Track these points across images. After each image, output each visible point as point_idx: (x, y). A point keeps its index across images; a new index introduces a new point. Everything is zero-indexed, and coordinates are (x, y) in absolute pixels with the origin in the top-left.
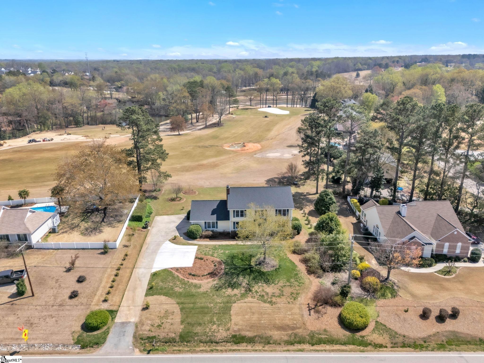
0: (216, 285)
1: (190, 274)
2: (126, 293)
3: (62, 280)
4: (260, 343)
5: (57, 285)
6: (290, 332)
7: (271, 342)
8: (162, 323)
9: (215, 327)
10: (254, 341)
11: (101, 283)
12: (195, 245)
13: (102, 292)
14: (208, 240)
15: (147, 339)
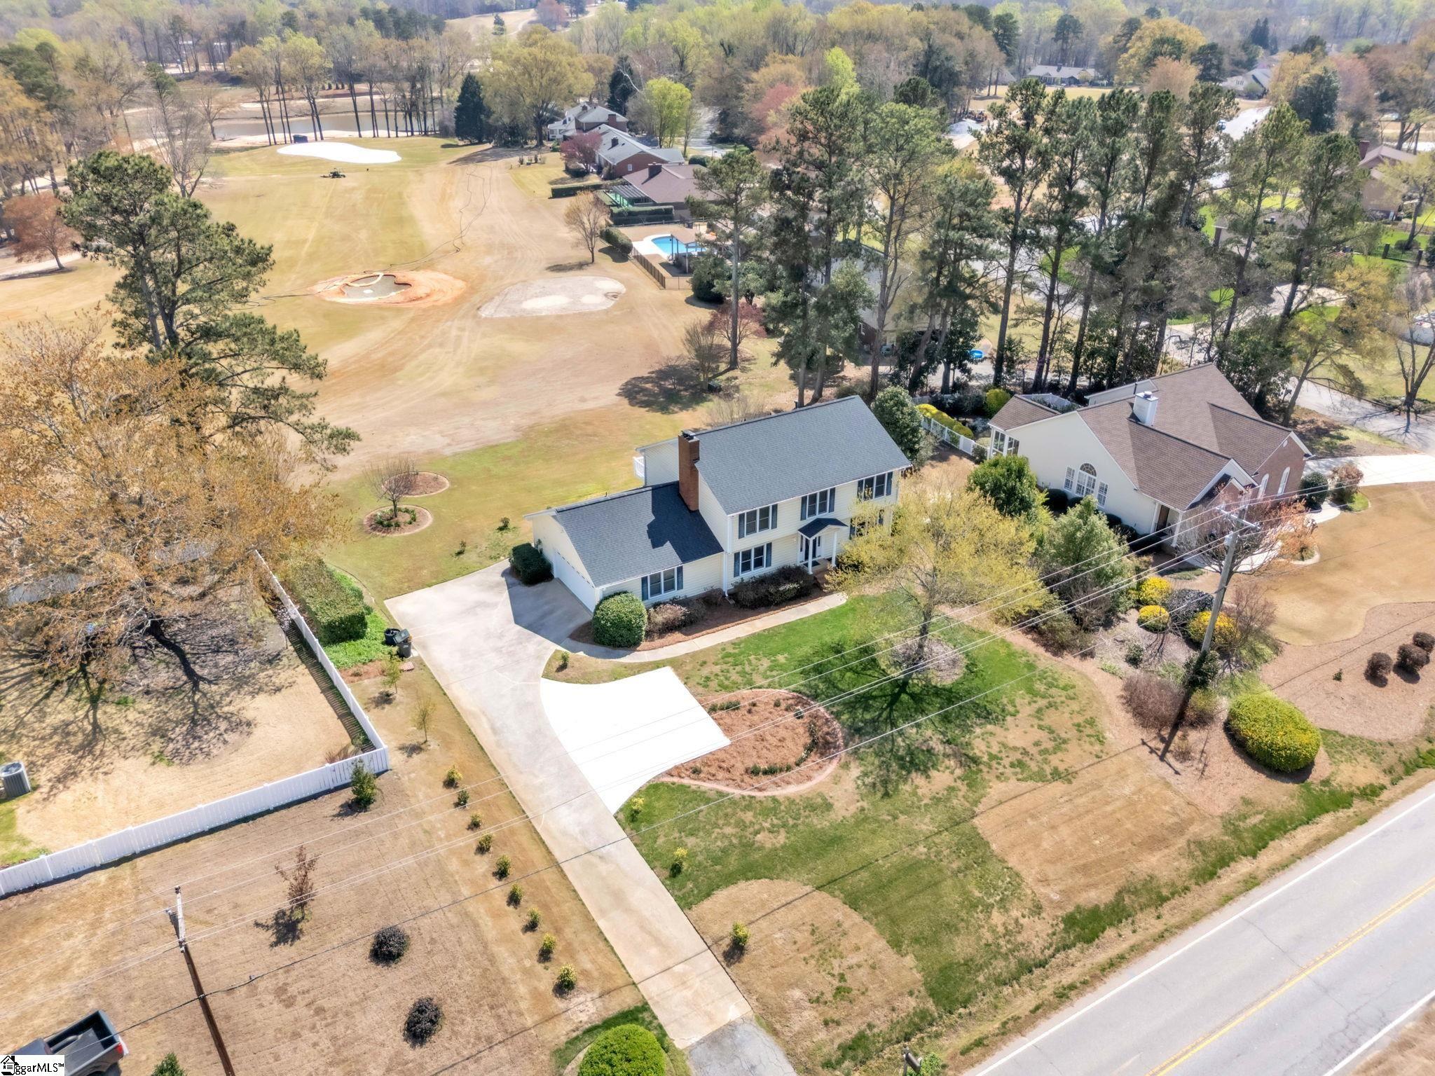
0: (869, 780)
1: (754, 772)
2: (602, 924)
3: (306, 984)
4: (1141, 909)
5: (300, 1010)
6: (1181, 842)
7: (1165, 892)
8: (842, 977)
9: (997, 918)
10: (1124, 910)
11: (476, 925)
12: (657, 665)
13: (520, 961)
14: (677, 635)
15: (844, 1057)
